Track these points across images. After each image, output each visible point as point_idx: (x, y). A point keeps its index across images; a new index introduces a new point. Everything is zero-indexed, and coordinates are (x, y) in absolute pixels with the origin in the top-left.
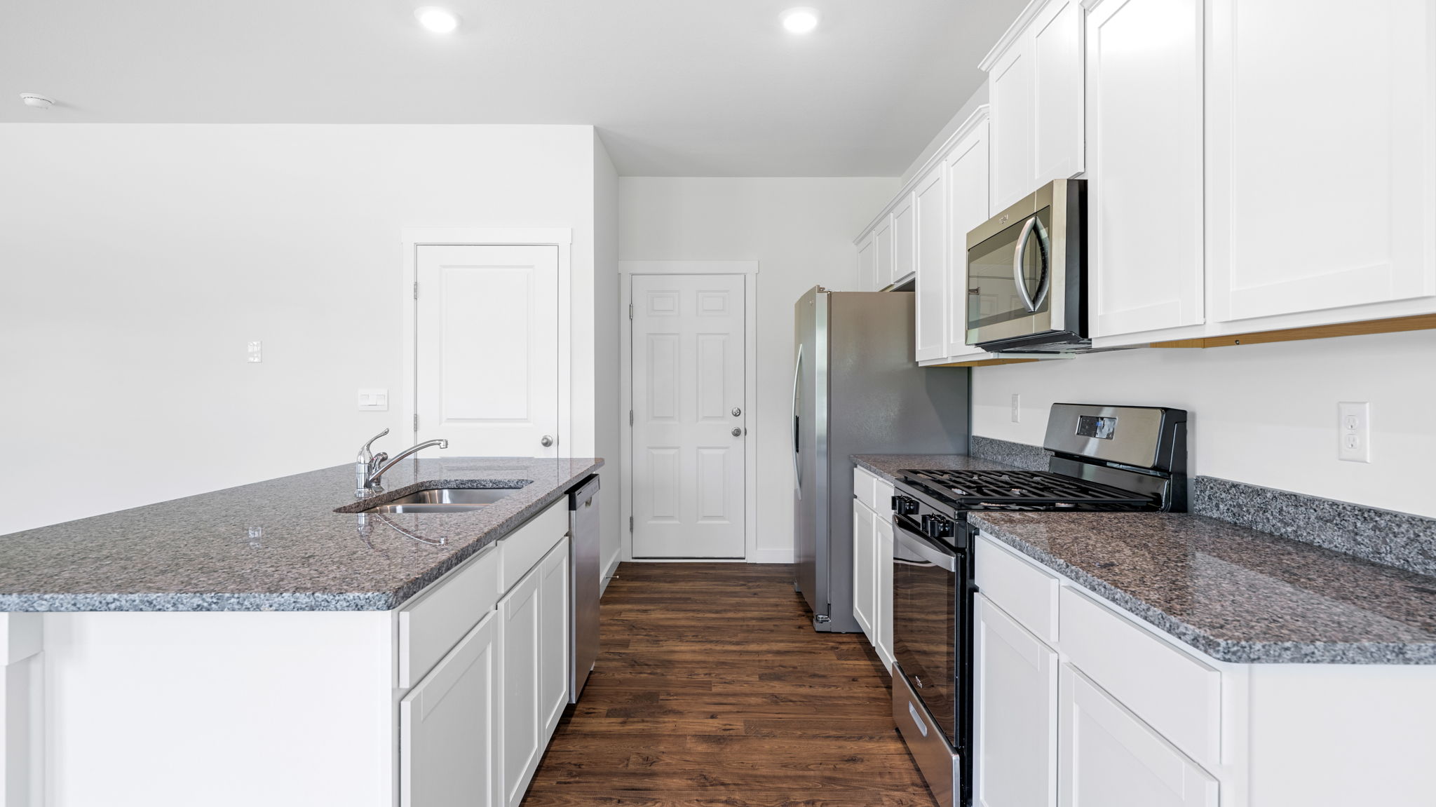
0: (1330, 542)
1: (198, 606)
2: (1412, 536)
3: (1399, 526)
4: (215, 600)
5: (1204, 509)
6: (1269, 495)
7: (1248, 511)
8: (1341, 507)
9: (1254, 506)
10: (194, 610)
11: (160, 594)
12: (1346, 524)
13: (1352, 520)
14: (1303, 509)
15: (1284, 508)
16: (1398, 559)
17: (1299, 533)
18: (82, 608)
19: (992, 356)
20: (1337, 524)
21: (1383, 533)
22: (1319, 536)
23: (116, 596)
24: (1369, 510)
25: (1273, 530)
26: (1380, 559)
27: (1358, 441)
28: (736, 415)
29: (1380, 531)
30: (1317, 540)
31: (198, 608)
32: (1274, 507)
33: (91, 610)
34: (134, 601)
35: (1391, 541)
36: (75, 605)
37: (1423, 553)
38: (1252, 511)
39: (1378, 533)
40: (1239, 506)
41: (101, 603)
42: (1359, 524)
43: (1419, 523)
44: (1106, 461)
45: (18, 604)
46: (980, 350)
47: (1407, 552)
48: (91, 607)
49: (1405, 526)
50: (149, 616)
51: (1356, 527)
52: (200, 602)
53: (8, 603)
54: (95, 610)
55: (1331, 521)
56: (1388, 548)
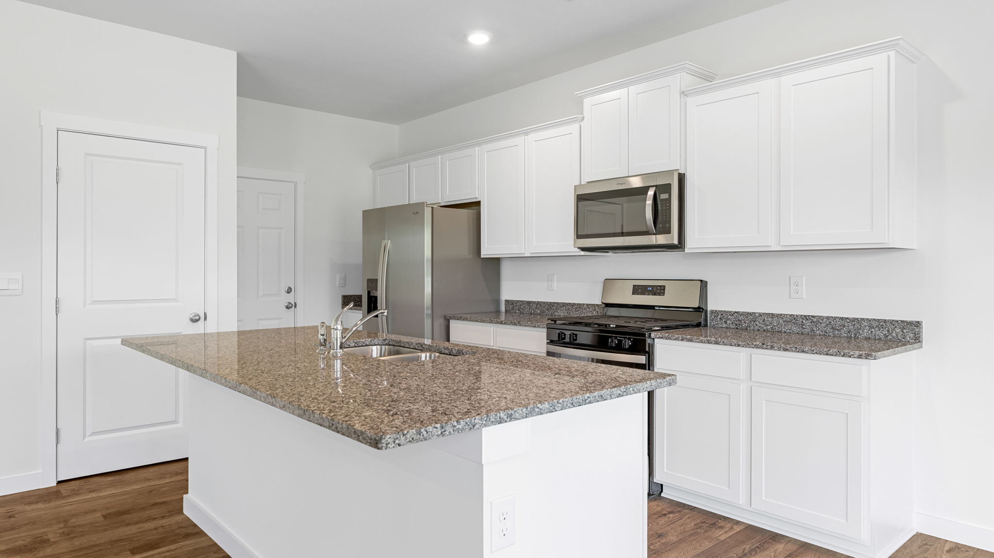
0: (790, 330)
1: (619, 394)
2: (828, 323)
3: (822, 320)
4: (625, 390)
5: (717, 324)
6: (757, 315)
7: (745, 322)
8: (795, 316)
9: (749, 320)
10: (618, 397)
11: (605, 391)
12: (798, 322)
13: (801, 320)
14: (776, 318)
15: (766, 319)
16: (822, 332)
17: (774, 328)
18: (575, 405)
19: (582, 253)
20: (793, 323)
21: (815, 324)
22: (784, 328)
23: (588, 395)
24: (809, 316)
25: (759, 328)
26: (814, 333)
27: (800, 290)
28: (289, 293)
29: (814, 322)
30: (784, 329)
31: (619, 396)
32: (760, 320)
33: (579, 406)
34: (595, 397)
35: (819, 326)
36: (572, 404)
37: (833, 328)
38: (747, 322)
39: (813, 324)
40: (739, 320)
41: (583, 400)
42: (804, 321)
43: (831, 318)
44: (654, 306)
45: (548, 408)
46: (578, 250)
47: (826, 329)
48: (578, 404)
49: (825, 320)
50: (602, 403)
51: (803, 322)
52: (620, 392)
53: (544, 409)
54: (581, 405)
55: (790, 322)
56: (818, 328)
